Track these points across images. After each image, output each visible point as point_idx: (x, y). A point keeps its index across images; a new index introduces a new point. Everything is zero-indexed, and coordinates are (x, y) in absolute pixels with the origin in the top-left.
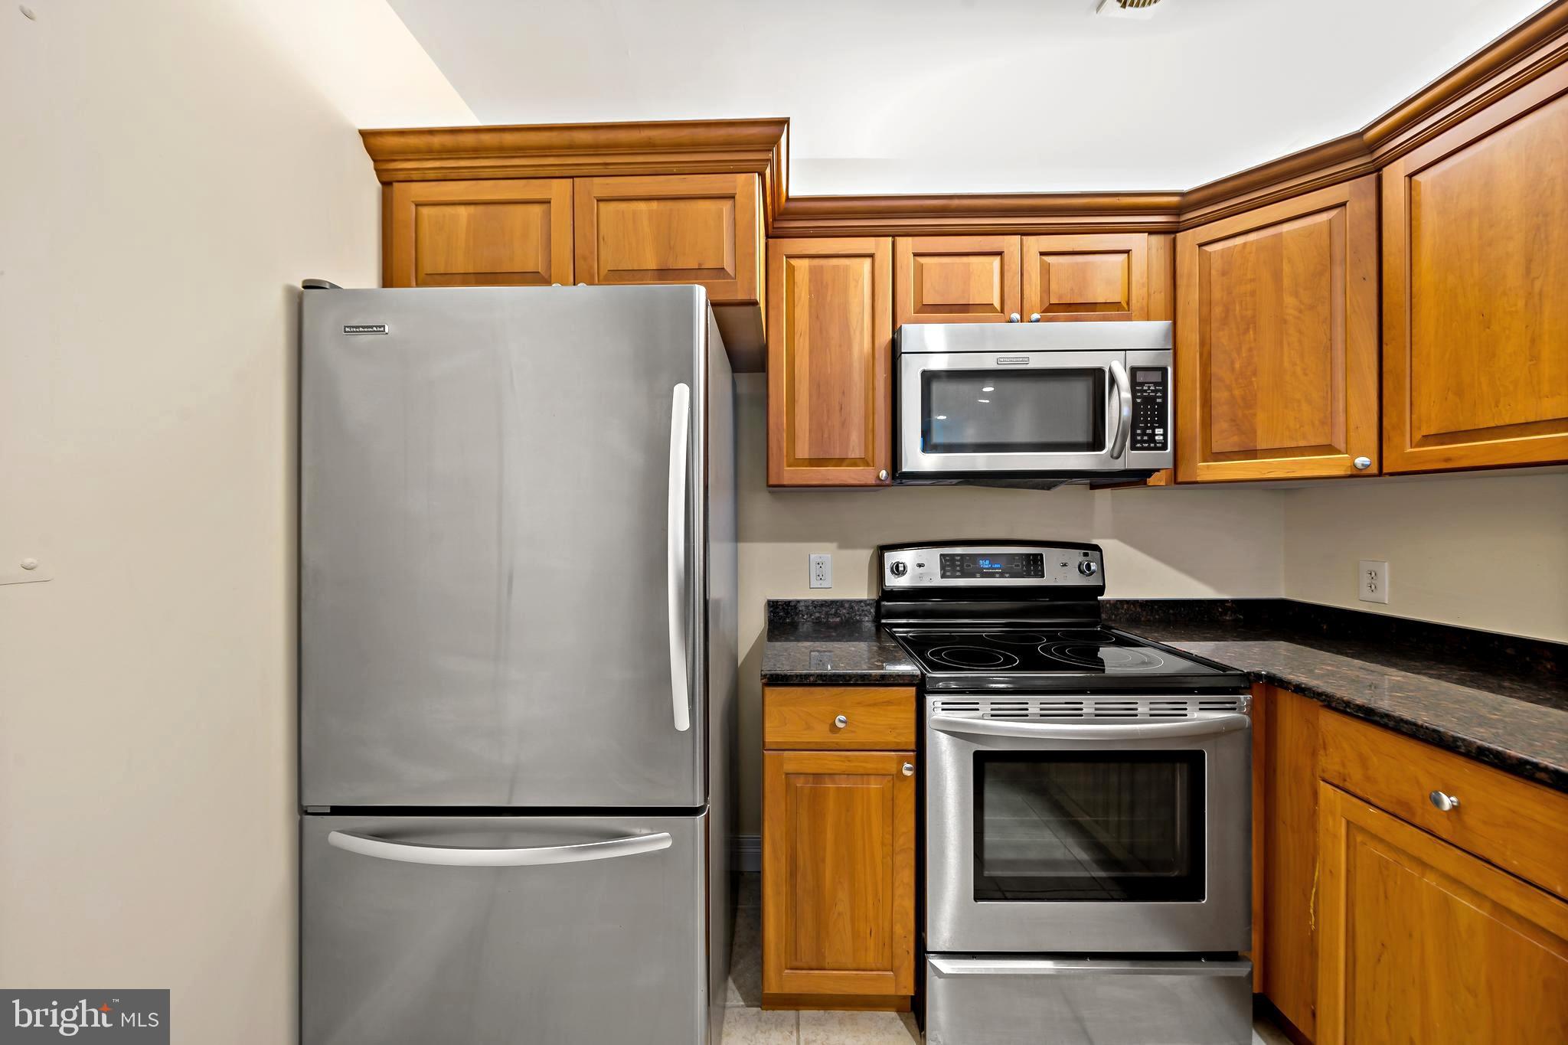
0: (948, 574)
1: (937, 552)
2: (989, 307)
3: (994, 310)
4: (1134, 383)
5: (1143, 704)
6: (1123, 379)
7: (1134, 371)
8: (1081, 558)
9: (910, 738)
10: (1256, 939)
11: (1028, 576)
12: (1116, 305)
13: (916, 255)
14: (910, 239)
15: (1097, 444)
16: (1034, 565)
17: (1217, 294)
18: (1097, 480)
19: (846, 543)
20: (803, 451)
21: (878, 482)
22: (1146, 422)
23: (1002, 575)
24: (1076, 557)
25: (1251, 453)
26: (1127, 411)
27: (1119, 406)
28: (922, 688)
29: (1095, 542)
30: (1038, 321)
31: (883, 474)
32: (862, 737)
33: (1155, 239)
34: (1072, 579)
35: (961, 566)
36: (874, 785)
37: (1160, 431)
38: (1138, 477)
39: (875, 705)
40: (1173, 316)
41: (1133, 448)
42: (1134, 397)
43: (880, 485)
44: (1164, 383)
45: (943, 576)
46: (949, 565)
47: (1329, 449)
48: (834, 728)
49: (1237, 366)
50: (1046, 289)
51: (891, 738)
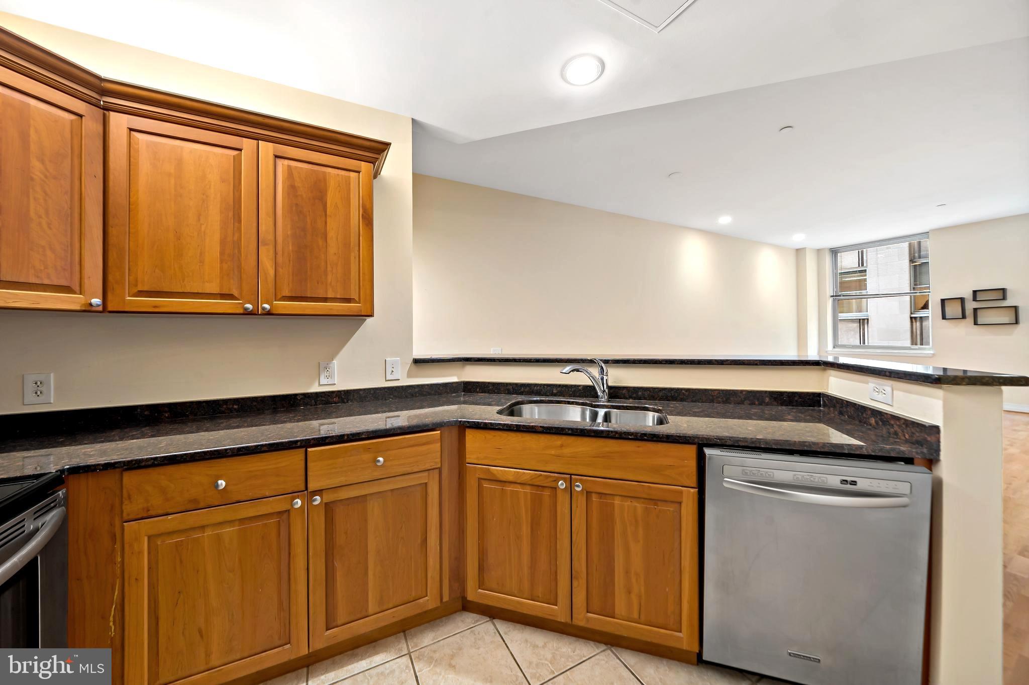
47: (65, 289)
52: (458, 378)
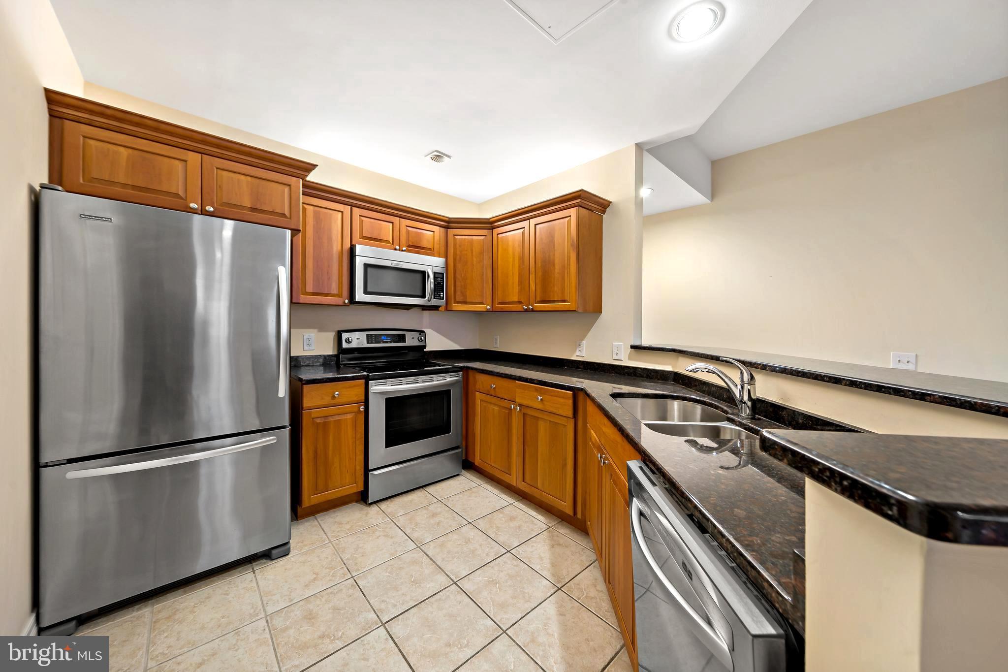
0: (370, 342)
1: (365, 333)
2: (388, 242)
3: (389, 243)
4: (435, 277)
5: (435, 377)
6: (431, 276)
7: (435, 273)
8: (419, 336)
9: (363, 398)
10: (464, 443)
11: (400, 342)
12: (430, 249)
13: (360, 216)
14: (358, 209)
15: (424, 296)
16: (402, 338)
17: (458, 252)
18: (424, 308)
19: (322, 329)
20: (310, 288)
21: (344, 304)
22: (438, 290)
23: (391, 342)
24: (417, 335)
25: (465, 303)
26: (432, 286)
27: (430, 285)
28: (367, 379)
29: (423, 330)
30: (405, 251)
31: (347, 301)
32: (344, 400)
33: (442, 229)
34: (415, 343)
35: (375, 339)
36: (349, 416)
37: (442, 294)
38: (436, 308)
39: (350, 387)
40: (446, 257)
41: (434, 298)
42: (435, 282)
43: (345, 305)
44: (443, 278)
45: (368, 343)
46: (369, 339)
47: (482, 303)
48: (334, 397)
49: (463, 275)
50: (408, 240)
51: (355, 399)
52: (673, 368)
